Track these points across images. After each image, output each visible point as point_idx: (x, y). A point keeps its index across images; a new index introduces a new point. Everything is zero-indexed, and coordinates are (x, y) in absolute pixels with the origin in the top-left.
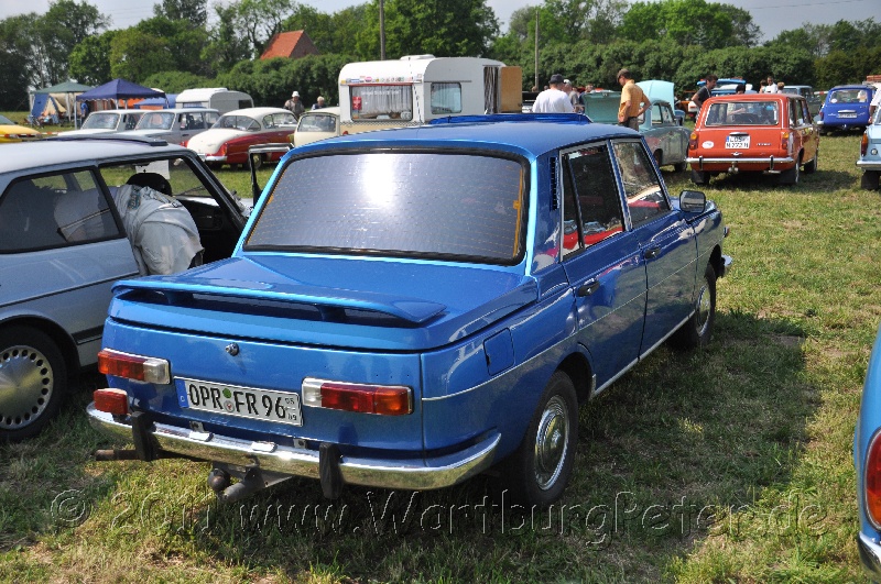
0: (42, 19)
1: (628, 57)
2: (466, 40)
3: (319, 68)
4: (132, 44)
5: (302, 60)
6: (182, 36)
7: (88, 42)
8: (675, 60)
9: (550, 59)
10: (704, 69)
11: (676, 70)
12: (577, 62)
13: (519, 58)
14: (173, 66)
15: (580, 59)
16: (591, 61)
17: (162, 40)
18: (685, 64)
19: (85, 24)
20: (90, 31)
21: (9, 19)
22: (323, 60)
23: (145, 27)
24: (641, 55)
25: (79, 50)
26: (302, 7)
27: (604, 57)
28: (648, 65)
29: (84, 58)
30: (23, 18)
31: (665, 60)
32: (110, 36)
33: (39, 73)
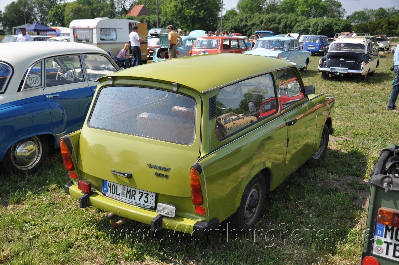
1: (274, 21)
4: (74, 9)
6: (95, 6)
7: (56, 7)
8: (294, 23)
10: (305, 27)
11: (293, 27)
12: (252, 22)
16: (258, 22)
17: (87, 7)
18: (298, 24)
20: (58, 2)
22: (149, 18)
24: (280, 20)
25: (52, 11)
27: (264, 20)
28: (282, 24)
29: (54, 14)
31: (289, 23)
32: (65, 6)
33: (37, 20)
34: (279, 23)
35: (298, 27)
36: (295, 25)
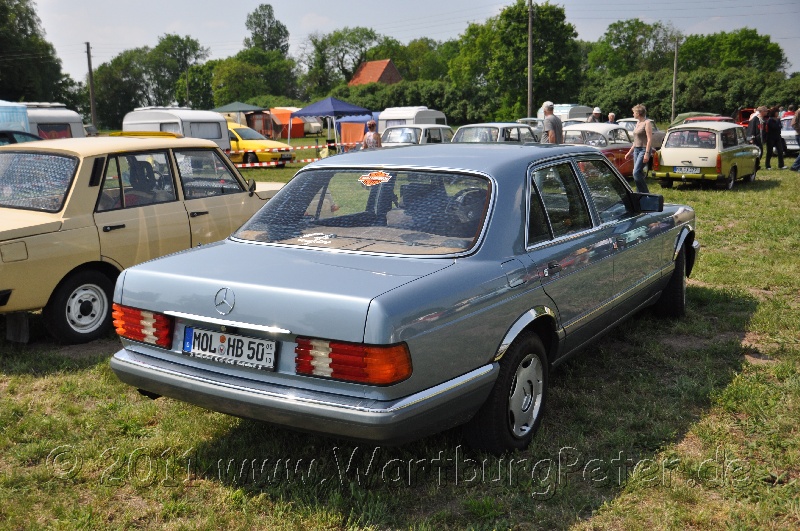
0: (153, 51)
1: (710, 84)
2: (564, 68)
3: (413, 92)
4: (234, 71)
5: (396, 85)
6: (275, 64)
7: (193, 70)
8: (759, 86)
9: (635, 85)
10: (788, 94)
11: (758, 96)
12: (661, 89)
13: (603, 85)
14: (266, 90)
15: (664, 85)
17: (258, 68)
18: (767, 90)
19: (187, 55)
20: (191, 61)
21: (126, 52)
22: (416, 85)
23: (242, 57)
24: (725, 82)
25: (184, 77)
26: (386, 39)
27: (687, 83)
28: (731, 90)
29: (189, 85)
30: (138, 51)
31: (748, 87)
32: (212, 65)
33: (148, 97)
34: (724, 89)
35: (770, 95)
36: (762, 90)
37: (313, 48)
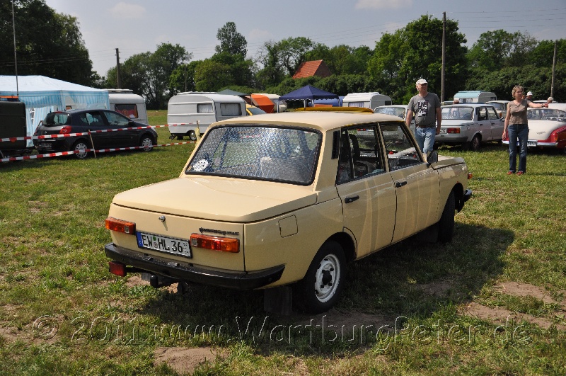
0: (153, 55)
3: (341, 83)
4: (210, 69)
5: (328, 78)
6: (238, 64)
7: (181, 68)
9: (507, 77)
13: (483, 78)
14: (232, 82)
15: (530, 77)
16: (537, 78)
17: (227, 67)
19: (177, 58)
20: (179, 62)
21: (135, 56)
22: (344, 78)
23: (215, 58)
25: (175, 73)
26: (320, 45)
29: (178, 78)
30: (143, 55)
32: (194, 65)
33: (149, 87)
37: (268, 52)
